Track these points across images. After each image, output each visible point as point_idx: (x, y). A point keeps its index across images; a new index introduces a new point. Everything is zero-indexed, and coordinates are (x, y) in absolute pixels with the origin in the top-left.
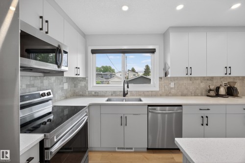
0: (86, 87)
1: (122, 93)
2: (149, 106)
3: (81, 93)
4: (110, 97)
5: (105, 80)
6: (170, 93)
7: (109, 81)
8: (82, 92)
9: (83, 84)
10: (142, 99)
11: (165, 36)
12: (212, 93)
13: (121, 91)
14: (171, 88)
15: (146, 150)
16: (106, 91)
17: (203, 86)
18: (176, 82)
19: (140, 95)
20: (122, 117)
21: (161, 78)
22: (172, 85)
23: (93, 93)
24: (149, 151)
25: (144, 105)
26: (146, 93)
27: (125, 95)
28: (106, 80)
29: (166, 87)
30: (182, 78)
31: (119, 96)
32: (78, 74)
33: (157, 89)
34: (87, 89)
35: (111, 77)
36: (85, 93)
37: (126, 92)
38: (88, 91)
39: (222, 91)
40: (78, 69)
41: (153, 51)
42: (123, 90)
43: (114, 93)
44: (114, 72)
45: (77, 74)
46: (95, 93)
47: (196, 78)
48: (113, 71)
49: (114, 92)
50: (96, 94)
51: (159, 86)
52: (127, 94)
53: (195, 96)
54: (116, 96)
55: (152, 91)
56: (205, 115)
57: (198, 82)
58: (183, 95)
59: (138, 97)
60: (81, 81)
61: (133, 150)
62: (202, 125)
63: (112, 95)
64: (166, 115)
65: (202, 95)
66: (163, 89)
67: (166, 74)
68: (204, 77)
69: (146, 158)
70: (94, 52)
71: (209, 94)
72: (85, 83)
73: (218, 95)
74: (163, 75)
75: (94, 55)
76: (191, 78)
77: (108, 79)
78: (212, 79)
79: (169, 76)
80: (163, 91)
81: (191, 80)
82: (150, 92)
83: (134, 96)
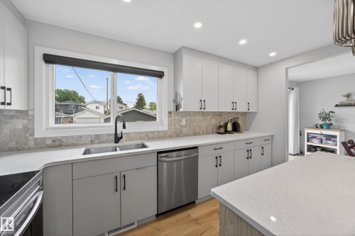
0: (29, 130)
1: (113, 137)
2: (159, 153)
3: (13, 144)
4: (89, 147)
5: (63, 116)
6: (181, 132)
7: (72, 118)
8: (17, 143)
9: (19, 124)
10: (147, 143)
11: (176, 56)
12: (222, 130)
13: (110, 135)
14: (183, 126)
15: (155, 218)
16: (81, 137)
17: (215, 122)
18: (188, 118)
19: (142, 139)
20: (116, 177)
21: (170, 113)
22: (184, 123)
23: (49, 142)
24: (160, 217)
25: (151, 152)
26: (151, 135)
27: (117, 139)
28: (67, 116)
29: (176, 125)
30: (195, 113)
31: (107, 142)
32: (8, 101)
33: (165, 128)
34: (32, 134)
35: (77, 111)
36: (26, 144)
37: (119, 136)
38: (36, 139)
39: (230, 127)
40: (8, 92)
41: (160, 75)
42: (114, 132)
43: (97, 138)
44: (84, 102)
45: (3, 103)
46: (54, 141)
47: (208, 113)
48: (82, 100)
49: (98, 136)
50: (57, 143)
51: (168, 123)
52: (121, 137)
53: (207, 134)
54: (100, 143)
55: (158, 132)
56: (219, 155)
57: (209, 117)
58: (195, 134)
59: (140, 142)
60: (11, 117)
61: (136, 225)
62: (217, 166)
63: (92, 142)
64: (175, 163)
65: (213, 133)
66: (173, 127)
67: (177, 108)
68: (215, 112)
69: (157, 229)
70: (49, 59)
71: (219, 131)
72: (25, 122)
73: (226, 132)
74: (172, 109)
75: (50, 65)
76: (203, 112)
77: (72, 113)
78: (220, 114)
79: (181, 110)
80: (173, 130)
81: (203, 116)
82: (156, 133)
83: (133, 140)
